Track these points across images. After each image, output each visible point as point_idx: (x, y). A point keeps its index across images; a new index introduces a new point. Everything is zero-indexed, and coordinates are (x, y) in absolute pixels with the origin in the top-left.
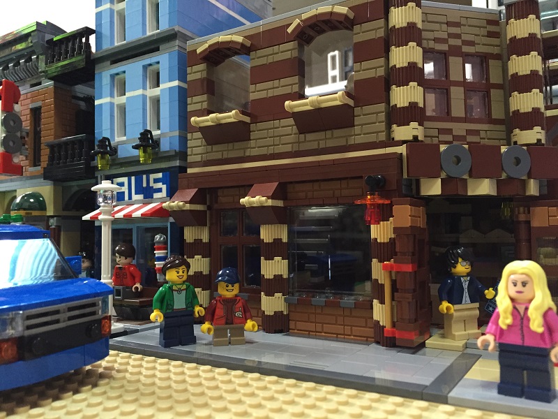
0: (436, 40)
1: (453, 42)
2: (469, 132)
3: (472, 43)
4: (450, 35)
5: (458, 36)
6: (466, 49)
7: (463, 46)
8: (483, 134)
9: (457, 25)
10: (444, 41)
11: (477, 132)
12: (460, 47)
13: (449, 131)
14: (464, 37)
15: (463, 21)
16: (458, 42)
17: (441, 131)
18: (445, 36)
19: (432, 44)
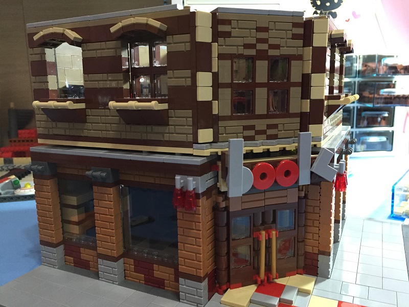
6: (272, 52)
7: (269, 51)
12: (267, 51)
13: (252, 127)
14: (271, 41)
15: (271, 26)
17: (246, 128)
18: (253, 41)
19: (241, 50)
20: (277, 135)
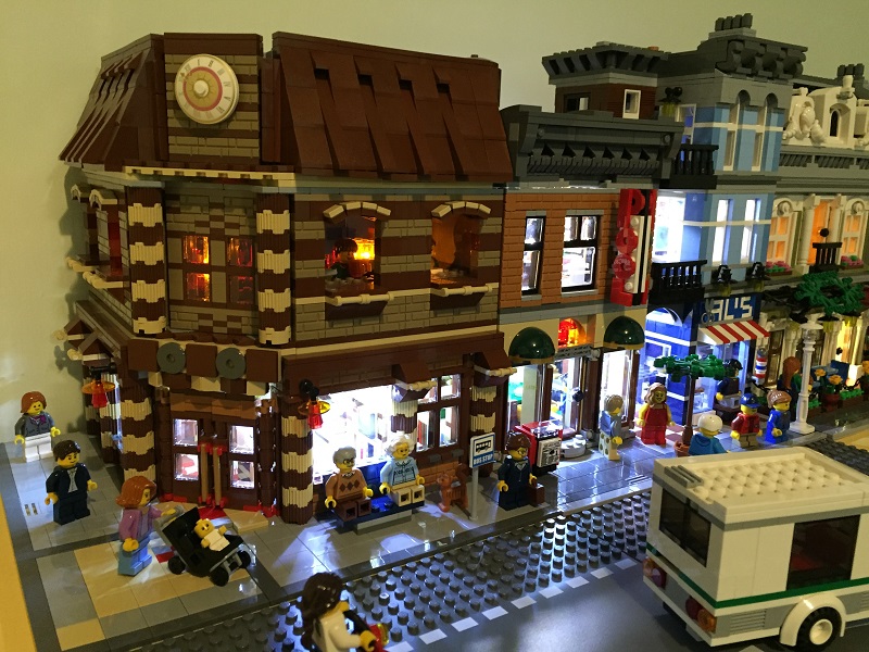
0: (199, 224)
1: (214, 225)
2: (230, 318)
3: (237, 226)
4: (213, 218)
5: (221, 219)
8: (244, 321)
9: (222, 206)
10: (206, 224)
11: (238, 319)
16: (220, 225)
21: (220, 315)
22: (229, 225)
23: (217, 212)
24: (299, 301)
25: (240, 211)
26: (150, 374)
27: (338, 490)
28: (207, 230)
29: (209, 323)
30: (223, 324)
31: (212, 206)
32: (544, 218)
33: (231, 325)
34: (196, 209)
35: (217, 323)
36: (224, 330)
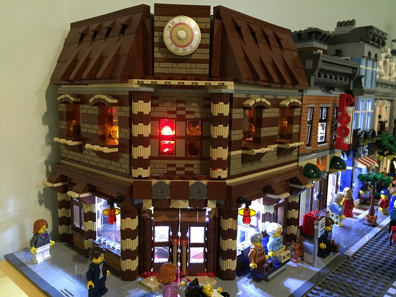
0: (169, 112)
1: (179, 112)
2: (187, 165)
3: (193, 113)
4: (178, 109)
5: (183, 109)
6: (188, 116)
7: (186, 115)
8: (195, 166)
9: (184, 102)
10: (174, 112)
11: (192, 166)
12: (185, 115)
13: (174, 165)
14: (188, 109)
16: (183, 113)
17: (169, 165)
18: (175, 109)
19: (166, 115)
20: (193, 172)
21: (180, 164)
22: (188, 113)
23: (181, 105)
24: (233, 153)
25: (195, 105)
26: (144, 201)
27: (257, 258)
28: (175, 116)
29: (174, 169)
30: (182, 169)
31: (179, 102)
32: (313, 108)
33: (187, 169)
34: (169, 104)
35: (179, 169)
36: (183, 172)
